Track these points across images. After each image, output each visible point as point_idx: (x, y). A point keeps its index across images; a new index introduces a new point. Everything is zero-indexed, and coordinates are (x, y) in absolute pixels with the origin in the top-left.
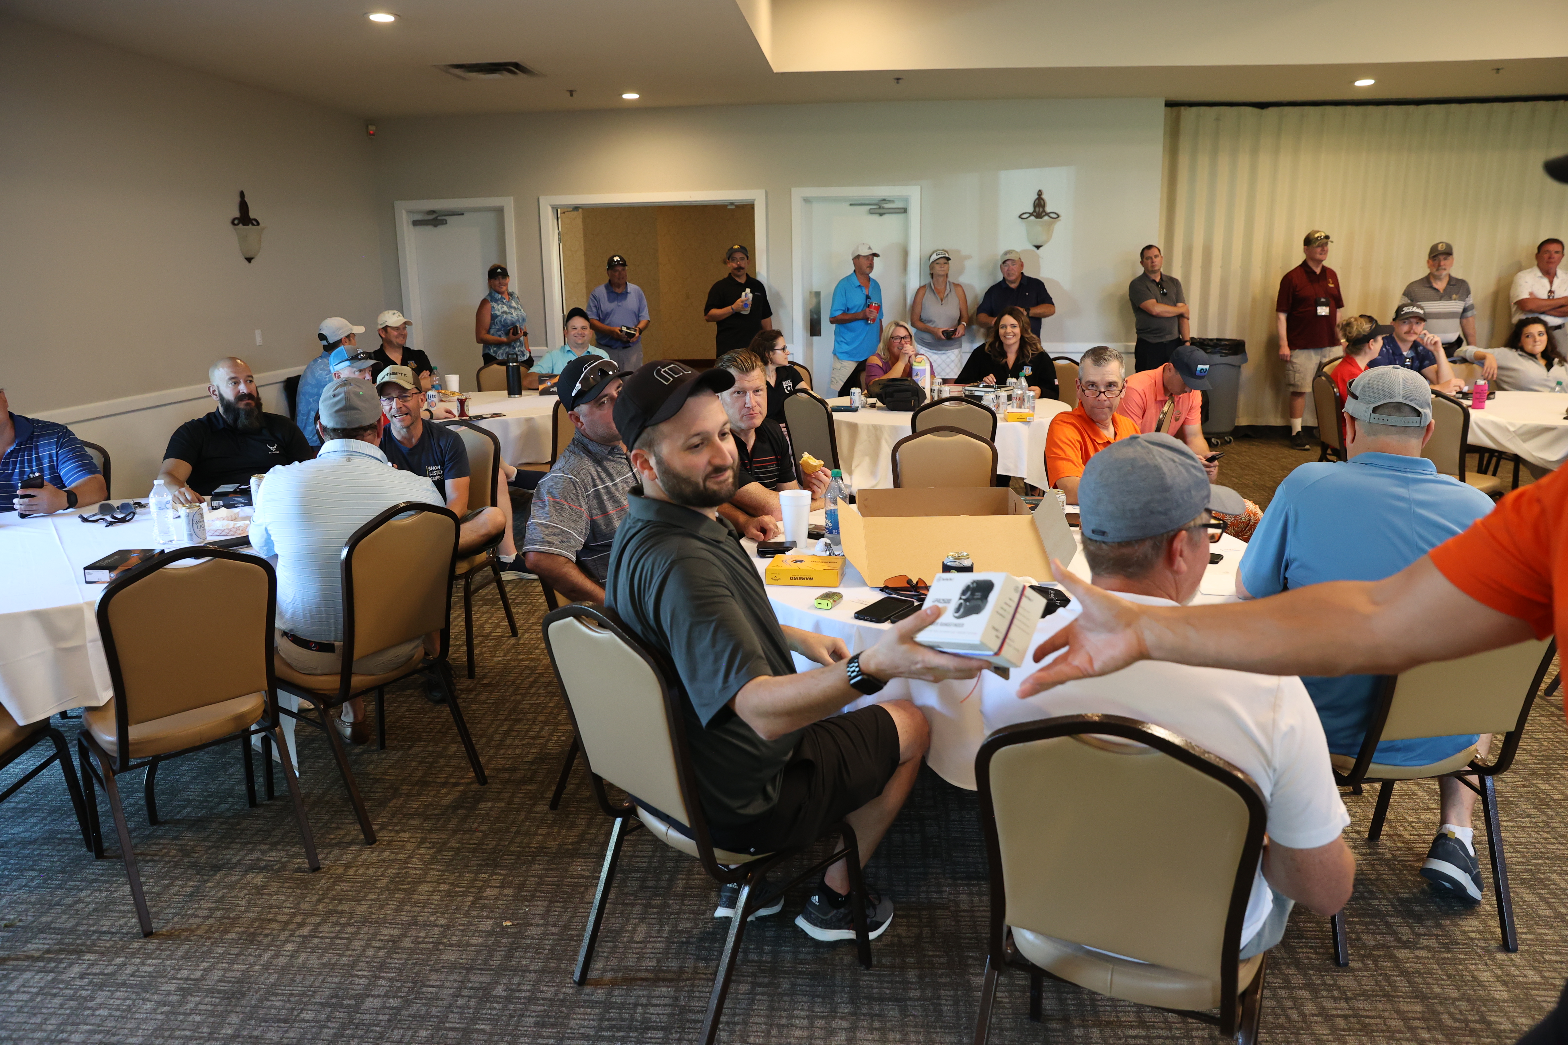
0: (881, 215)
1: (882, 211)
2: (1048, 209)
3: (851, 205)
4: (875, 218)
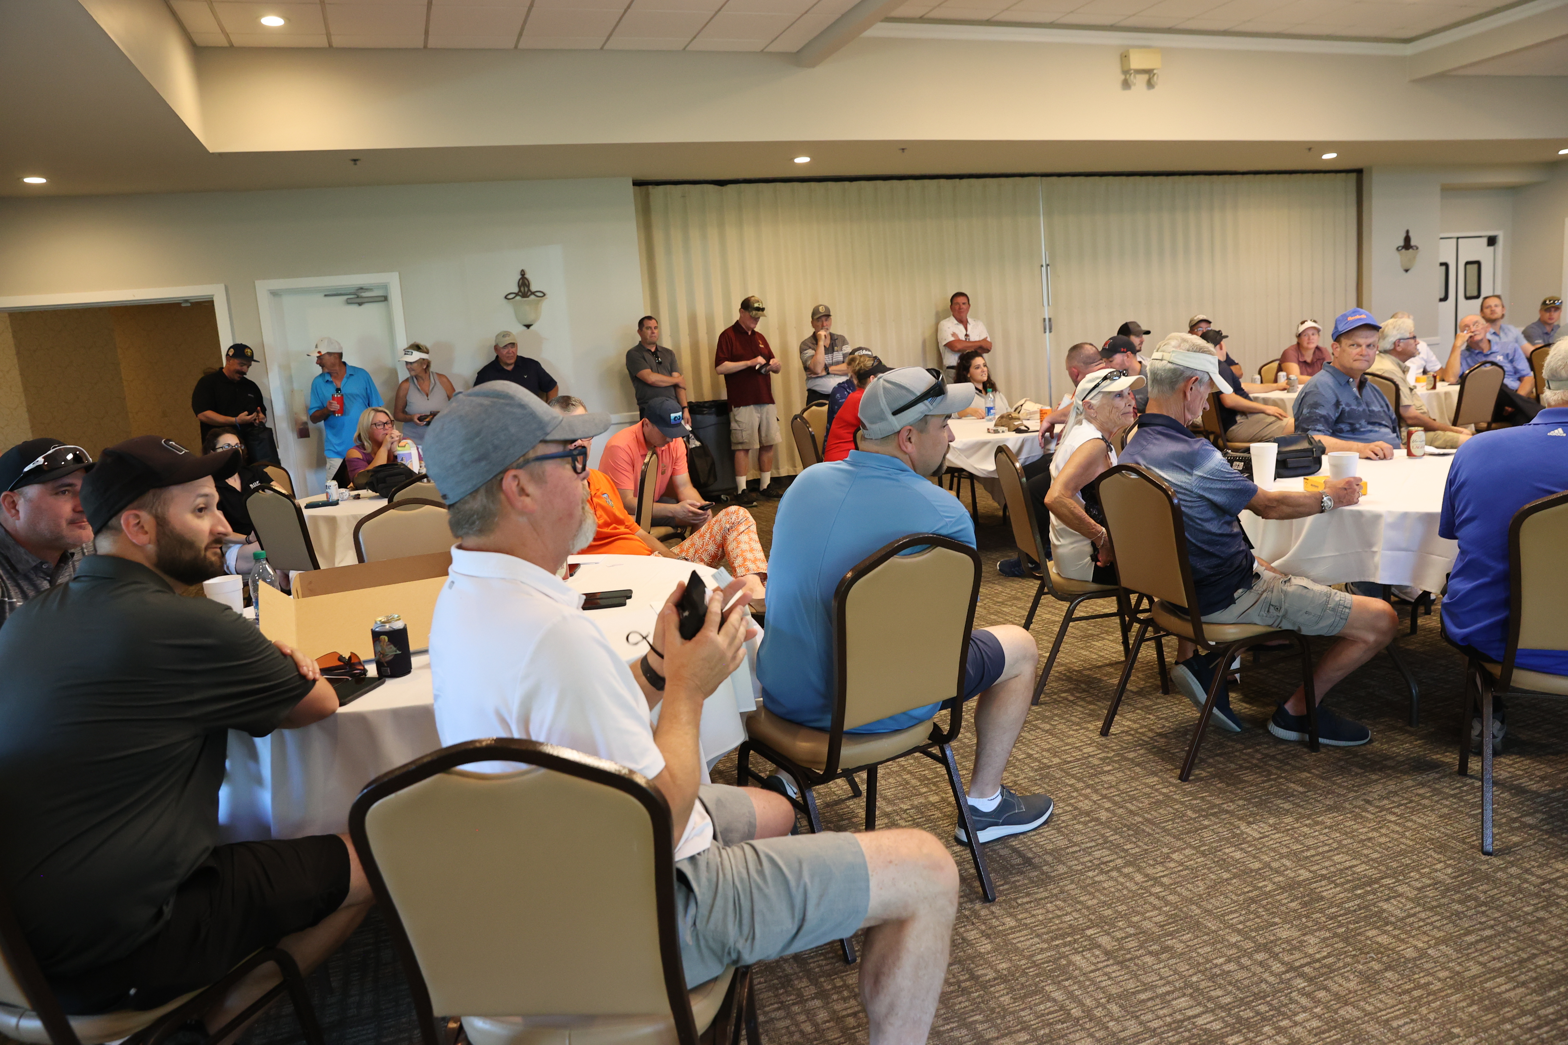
0: (360, 304)
1: (359, 300)
2: (533, 288)
3: (326, 296)
4: (354, 308)
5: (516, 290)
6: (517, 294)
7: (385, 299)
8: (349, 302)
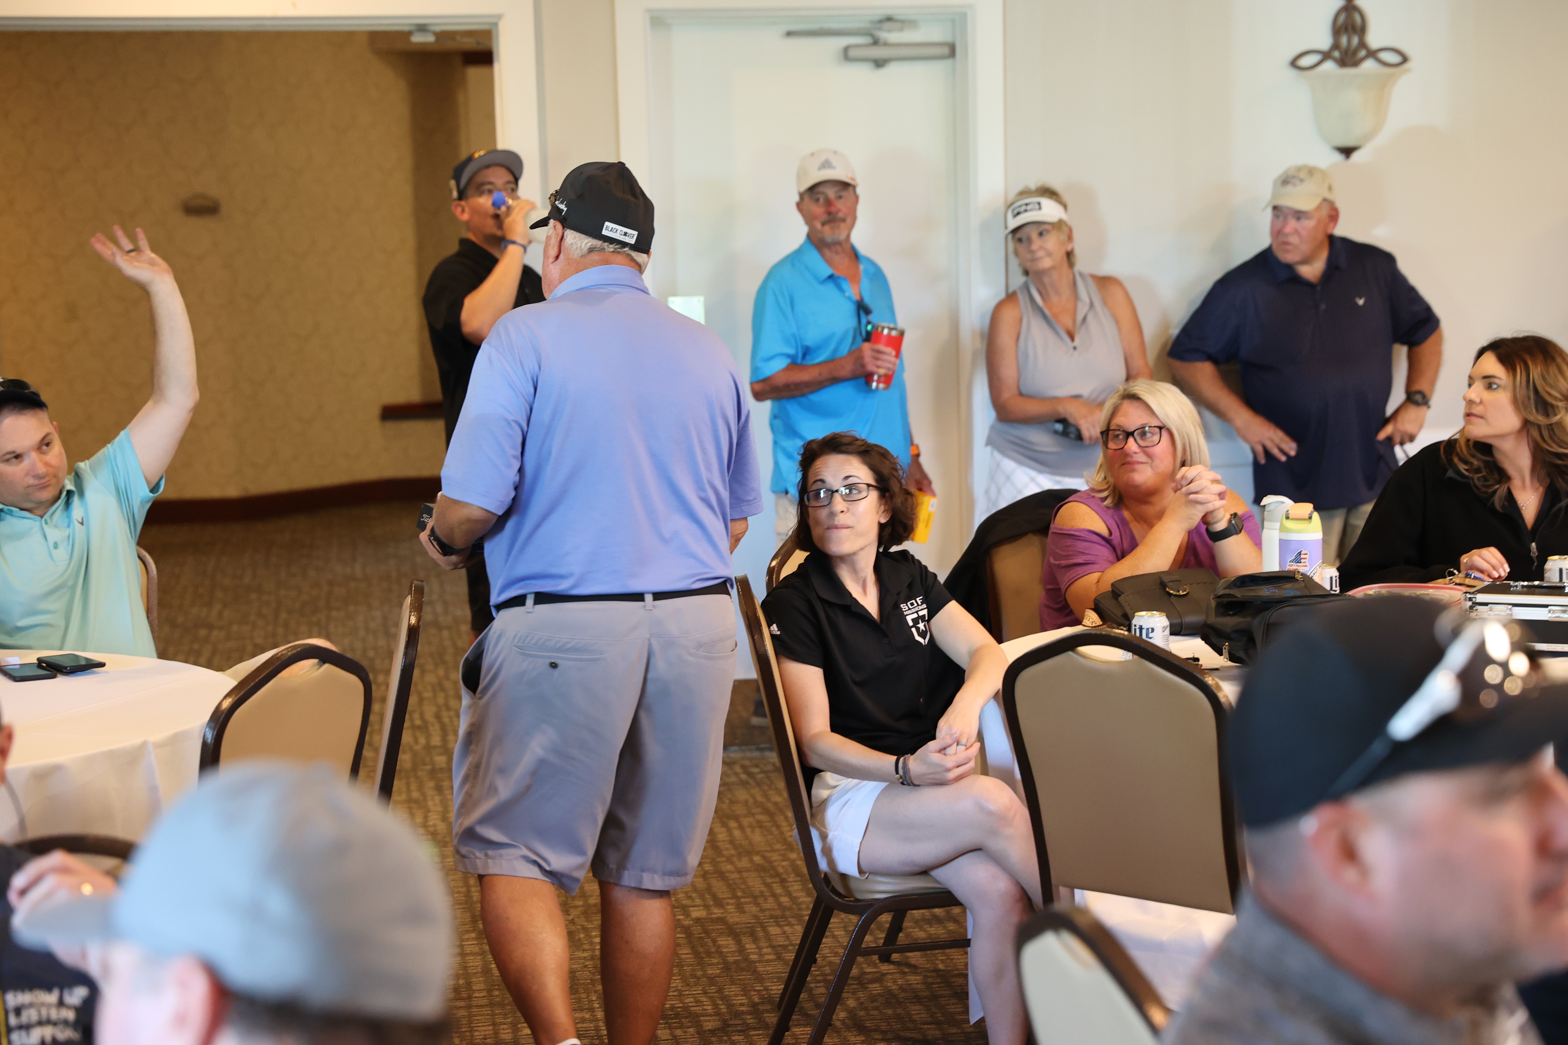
0: (879, 63)
1: (877, 53)
2: (1374, 39)
3: (789, 34)
4: (863, 73)
5: (1324, 41)
6: (1326, 56)
7: (952, 51)
8: (847, 55)
